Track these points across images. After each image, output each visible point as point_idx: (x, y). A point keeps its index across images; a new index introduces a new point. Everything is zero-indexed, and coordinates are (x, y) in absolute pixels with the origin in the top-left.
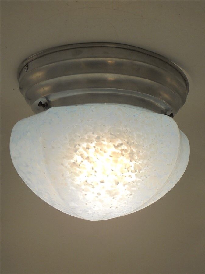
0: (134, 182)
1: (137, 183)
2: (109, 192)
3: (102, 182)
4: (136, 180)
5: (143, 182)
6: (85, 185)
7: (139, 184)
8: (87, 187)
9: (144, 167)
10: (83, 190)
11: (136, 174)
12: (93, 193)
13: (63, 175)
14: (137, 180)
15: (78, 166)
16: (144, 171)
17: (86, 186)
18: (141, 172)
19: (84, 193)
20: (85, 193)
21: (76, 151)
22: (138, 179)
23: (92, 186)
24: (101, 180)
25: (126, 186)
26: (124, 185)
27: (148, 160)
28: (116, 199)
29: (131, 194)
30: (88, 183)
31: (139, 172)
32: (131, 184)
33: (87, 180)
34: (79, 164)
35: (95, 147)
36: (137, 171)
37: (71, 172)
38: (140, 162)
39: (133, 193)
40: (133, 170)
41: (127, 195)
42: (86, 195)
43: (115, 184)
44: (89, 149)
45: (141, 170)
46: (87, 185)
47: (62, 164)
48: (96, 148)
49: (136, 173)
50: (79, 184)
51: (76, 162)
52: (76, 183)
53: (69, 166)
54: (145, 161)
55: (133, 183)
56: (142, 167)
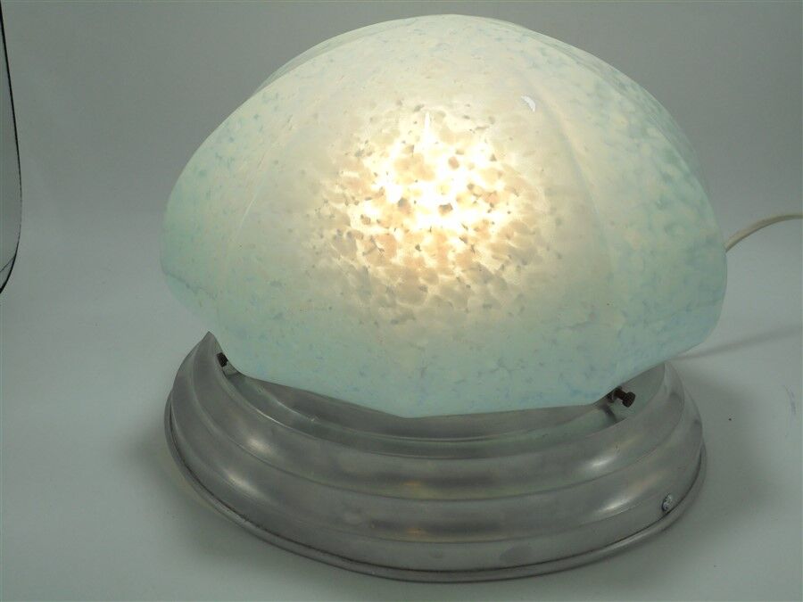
0: (353, 198)
1: (344, 196)
2: (425, 173)
3: (446, 208)
4: (347, 205)
5: (325, 197)
6: (495, 193)
7: (338, 190)
8: (488, 187)
9: (325, 245)
10: (500, 174)
11: (349, 225)
12: (471, 167)
13: (559, 222)
14: (344, 204)
15: (513, 253)
16: (326, 232)
17: (492, 191)
18: (334, 232)
19: (498, 165)
20: (494, 162)
21: (520, 296)
22: (341, 206)
23: (476, 191)
24: (450, 215)
25: (375, 188)
26: (381, 193)
27: (314, 267)
28: (404, 142)
29: (359, 154)
30: (487, 202)
31: (339, 231)
32: (360, 192)
33: (489, 211)
34: (511, 261)
35: (467, 311)
36: (345, 236)
37: (534, 233)
38: (335, 260)
39: (353, 158)
40: (358, 242)
41: (370, 154)
42: (493, 159)
43: (411, 201)
44: (485, 306)
45: (335, 238)
46: (490, 194)
47: (560, 256)
48: (463, 309)
49: (349, 229)
50: (513, 197)
51: (518, 267)
52: (522, 199)
53: (541, 251)
54: (323, 263)
55: (353, 194)
56: (333, 247)
